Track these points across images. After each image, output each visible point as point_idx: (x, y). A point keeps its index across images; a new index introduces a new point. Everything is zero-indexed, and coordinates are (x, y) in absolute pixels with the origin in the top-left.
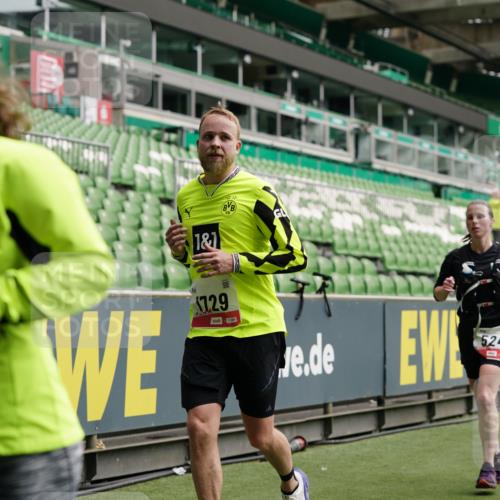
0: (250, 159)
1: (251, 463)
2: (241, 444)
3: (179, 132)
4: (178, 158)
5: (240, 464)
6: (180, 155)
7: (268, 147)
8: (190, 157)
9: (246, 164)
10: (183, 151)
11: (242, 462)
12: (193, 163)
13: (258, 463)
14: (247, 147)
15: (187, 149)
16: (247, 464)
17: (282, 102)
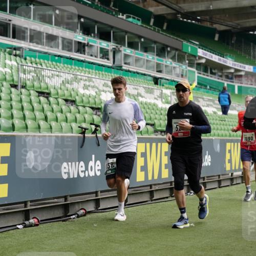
0: (58, 64)
1: (58, 223)
2: (52, 213)
3: (21, 50)
4: (20, 64)
5: (52, 223)
6: (22, 62)
7: (67, 58)
8: (27, 63)
9: (56, 67)
10: (23, 60)
11: (53, 222)
12: (28, 66)
13: (61, 222)
14: (57, 58)
15: (25, 59)
16: (56, 223)
17: (76, 34)
